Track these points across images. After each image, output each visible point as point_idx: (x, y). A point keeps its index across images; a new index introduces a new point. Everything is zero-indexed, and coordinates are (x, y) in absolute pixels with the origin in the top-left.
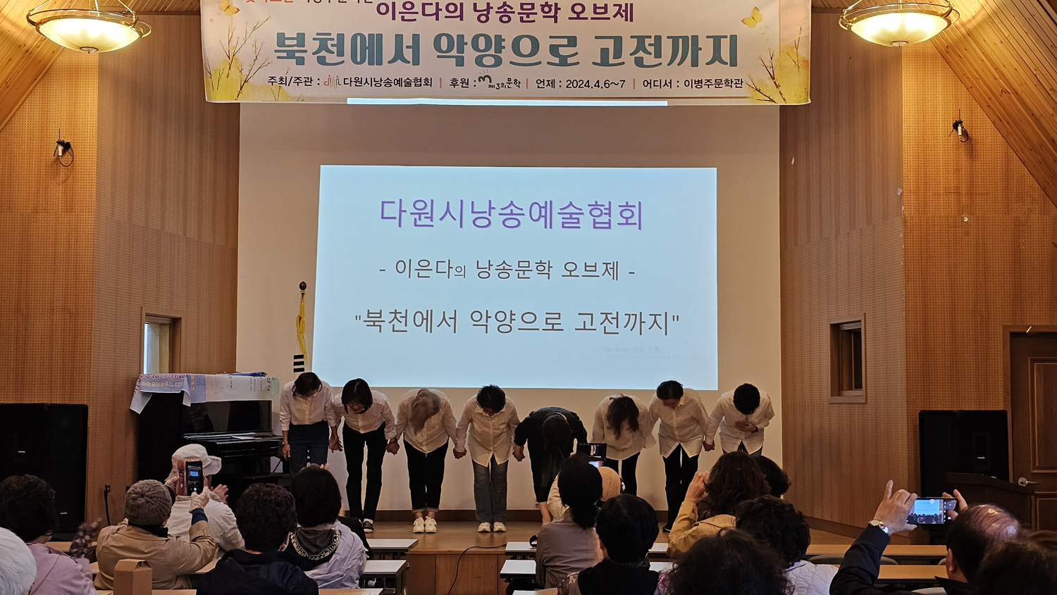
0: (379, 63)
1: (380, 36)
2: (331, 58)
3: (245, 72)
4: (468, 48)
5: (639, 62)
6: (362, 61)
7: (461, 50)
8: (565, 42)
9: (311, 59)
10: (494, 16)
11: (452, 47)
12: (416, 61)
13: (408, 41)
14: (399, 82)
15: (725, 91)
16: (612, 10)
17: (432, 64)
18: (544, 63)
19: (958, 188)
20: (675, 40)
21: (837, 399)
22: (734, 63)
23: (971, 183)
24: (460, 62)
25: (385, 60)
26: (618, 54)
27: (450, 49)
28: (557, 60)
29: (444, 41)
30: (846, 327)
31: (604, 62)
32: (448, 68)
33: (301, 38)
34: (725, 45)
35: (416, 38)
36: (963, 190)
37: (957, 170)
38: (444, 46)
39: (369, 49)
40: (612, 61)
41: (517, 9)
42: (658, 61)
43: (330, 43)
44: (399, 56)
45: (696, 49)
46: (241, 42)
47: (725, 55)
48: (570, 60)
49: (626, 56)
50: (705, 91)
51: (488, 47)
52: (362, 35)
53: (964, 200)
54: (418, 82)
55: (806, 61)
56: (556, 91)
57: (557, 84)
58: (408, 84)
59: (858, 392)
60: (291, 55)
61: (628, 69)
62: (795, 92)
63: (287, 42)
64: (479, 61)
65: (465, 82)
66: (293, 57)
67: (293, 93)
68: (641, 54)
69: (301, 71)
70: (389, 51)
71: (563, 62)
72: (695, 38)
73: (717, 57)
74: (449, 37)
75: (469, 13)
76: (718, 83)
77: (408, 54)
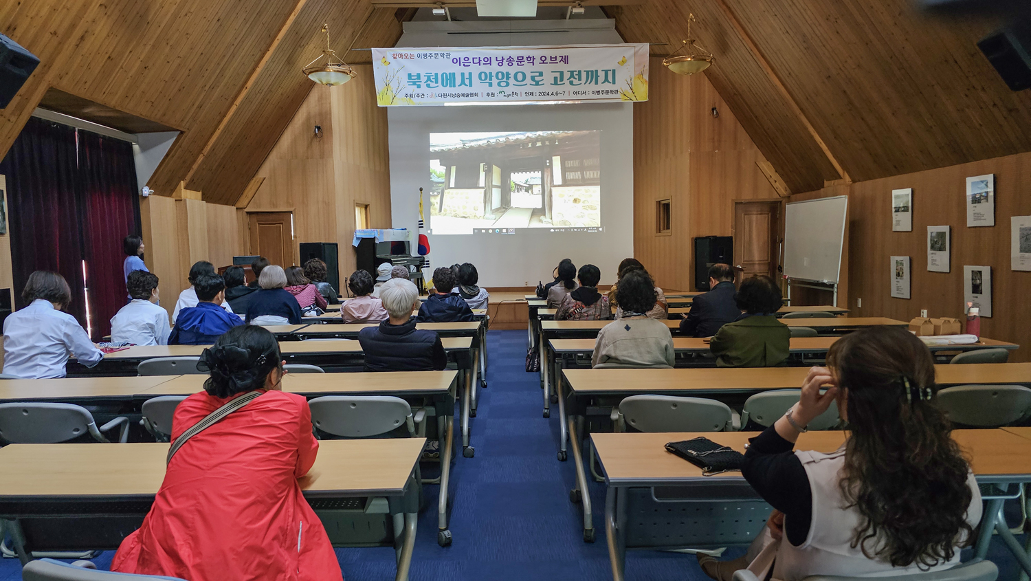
0: (454, 86)
1: (454, 74)
2: (432, 85)
3: (394, 92)
4: (494, 78)
5: (571, 83)
6: (446, 86)
7: (491, 79)
8: (538, 74)
9: (423, 85)
10: (505, 63)
11: (486, 78)
12: (471, 85)
13: (467, 76)
14: (463, 95)
15: (610, 96)
16: (559, 59)
17: (478, 86)
18: (528, 84)
19: (714, 138)
20: (587, 72)
21: (659, 234)
22: (614, 83)
23: (720, 136)
24: (491, 85)
25: (457, 84)
26: (562, 79)
27: (486, 79)
28: (534, 83)
29: (483, 75)
30: (663, 202)
31: (556, 83)
32: (485, 88)
33: (418, 76)
34: (610, 74)
35: (470, 74)
36: (716, 140)
37: (714, 131)
38: (483, 78)
39: (449, 80)
40: (559, 83)
41: (515, 59)
42: (580, 82)
43: (432, 77)
44: (463, 83)
45: (597, 76)
46: (392, 78)
47: (610, 79)
48: (540, 83)
49: (565, 80)
50: (601, 96)
51: (503, 78)
52: (446, 74)
53: (716, 144)
54: (472, 95)
55: (646, 81)
56: (534, 97)
57: (534, 94)
58: (468, 96)
59: (668, 231)
60: (414, 84)
61: (566, 87)
62: (642, 94)
63: (412, 78)
64: (499, 84)
65: (493, 94)
66: (415, 85)
67: (416, 102)
68: (572, 79)
69: (420, 91)
70: (458, 80)
71: (537, 84)
72: (597, 71)
73: (606, 80)
74: (485, 74)
75: (494, 62)
76: (607, 92)
77: (467, 82)
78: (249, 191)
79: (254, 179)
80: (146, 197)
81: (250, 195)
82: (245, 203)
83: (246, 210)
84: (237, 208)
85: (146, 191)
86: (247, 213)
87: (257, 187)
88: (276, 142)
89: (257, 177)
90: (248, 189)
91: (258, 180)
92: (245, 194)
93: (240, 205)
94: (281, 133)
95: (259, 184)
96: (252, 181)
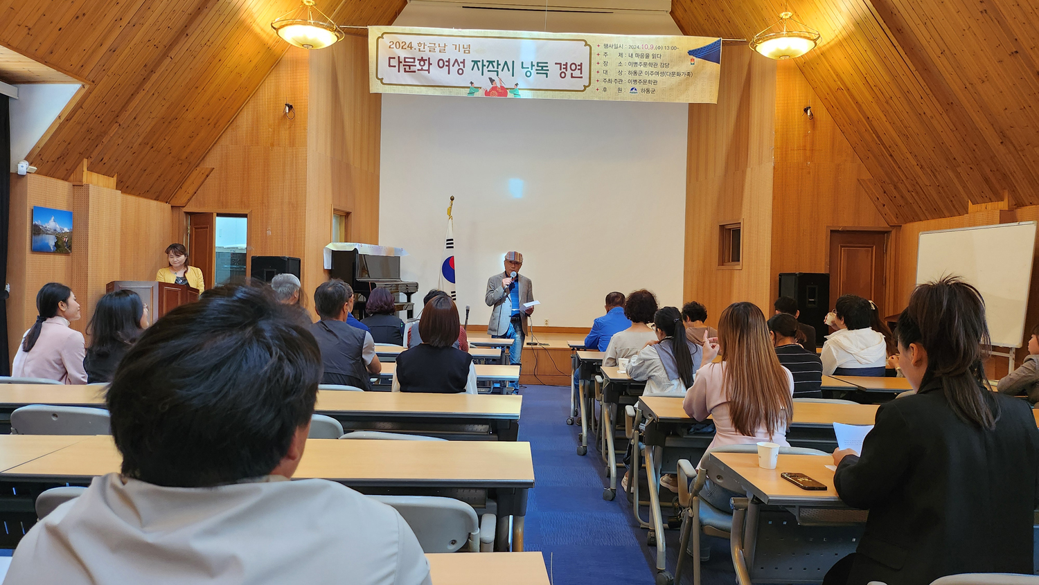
19: (805, 146)
21: (722, 267)
23: (813, 143)
30: (730, 227)
36: (808, 148)
37: (805, 136)
53: (808, 153)
59: (738, 263)
78: (190, 186)
79: (198, 168)
80: (23, 176)
81: (191, 191)
82: (184, 200)
83: (184, 209)
84: (172, 206)
85: (23, 167)
86: (187, 213)
87: (202, 180)
88: (232, 121)
89: (201, 165)
90: (189, 182)
91: (203, 171)
92: (184, 188)
93: (177, 202)
94: (239, 110)
95: (205, 176)
96: (195, 173)
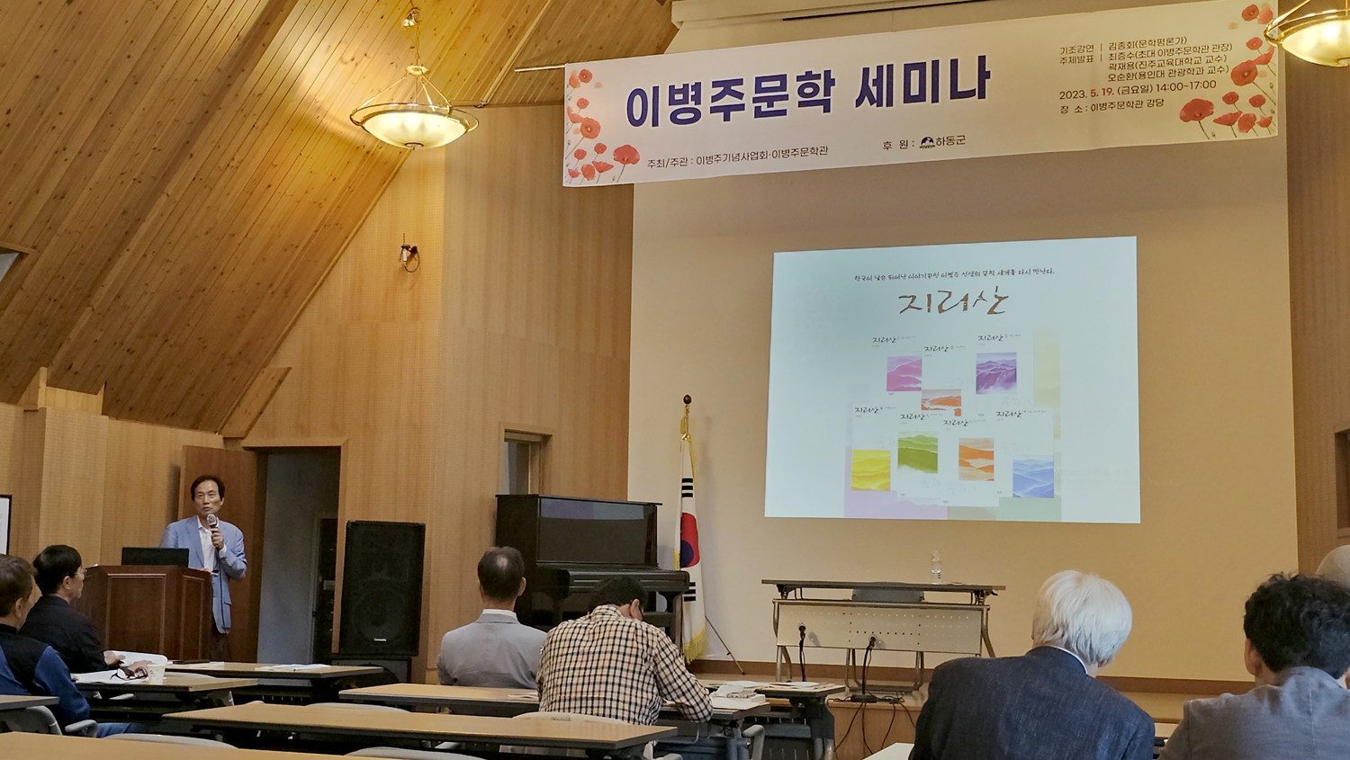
78: (252, 402)
79: (266, 370)
81: (255, 411)
82: (243, 427)
83: (246, 443)
84: (224, 438)
86: (247, 449)
87: (269, 391)
88: (319, 284)
89: (271, 366)
90: (251, 393)
91: (273, 375)
92: (243, 405)
93: (231, 431)
94: (332, 264)
95: (276, 383)
96: (261, 377)
